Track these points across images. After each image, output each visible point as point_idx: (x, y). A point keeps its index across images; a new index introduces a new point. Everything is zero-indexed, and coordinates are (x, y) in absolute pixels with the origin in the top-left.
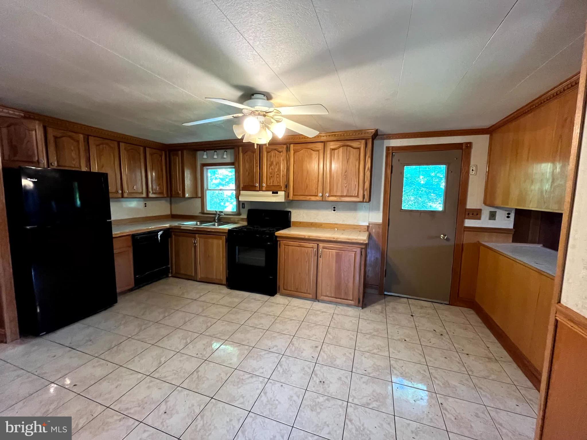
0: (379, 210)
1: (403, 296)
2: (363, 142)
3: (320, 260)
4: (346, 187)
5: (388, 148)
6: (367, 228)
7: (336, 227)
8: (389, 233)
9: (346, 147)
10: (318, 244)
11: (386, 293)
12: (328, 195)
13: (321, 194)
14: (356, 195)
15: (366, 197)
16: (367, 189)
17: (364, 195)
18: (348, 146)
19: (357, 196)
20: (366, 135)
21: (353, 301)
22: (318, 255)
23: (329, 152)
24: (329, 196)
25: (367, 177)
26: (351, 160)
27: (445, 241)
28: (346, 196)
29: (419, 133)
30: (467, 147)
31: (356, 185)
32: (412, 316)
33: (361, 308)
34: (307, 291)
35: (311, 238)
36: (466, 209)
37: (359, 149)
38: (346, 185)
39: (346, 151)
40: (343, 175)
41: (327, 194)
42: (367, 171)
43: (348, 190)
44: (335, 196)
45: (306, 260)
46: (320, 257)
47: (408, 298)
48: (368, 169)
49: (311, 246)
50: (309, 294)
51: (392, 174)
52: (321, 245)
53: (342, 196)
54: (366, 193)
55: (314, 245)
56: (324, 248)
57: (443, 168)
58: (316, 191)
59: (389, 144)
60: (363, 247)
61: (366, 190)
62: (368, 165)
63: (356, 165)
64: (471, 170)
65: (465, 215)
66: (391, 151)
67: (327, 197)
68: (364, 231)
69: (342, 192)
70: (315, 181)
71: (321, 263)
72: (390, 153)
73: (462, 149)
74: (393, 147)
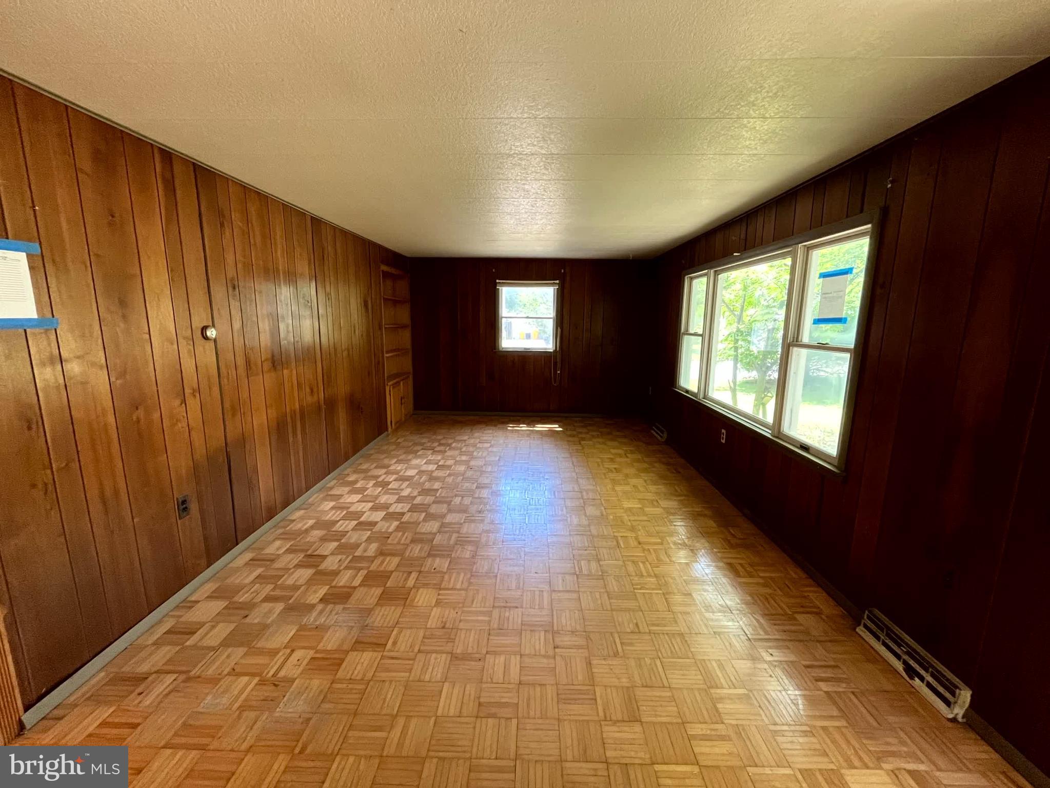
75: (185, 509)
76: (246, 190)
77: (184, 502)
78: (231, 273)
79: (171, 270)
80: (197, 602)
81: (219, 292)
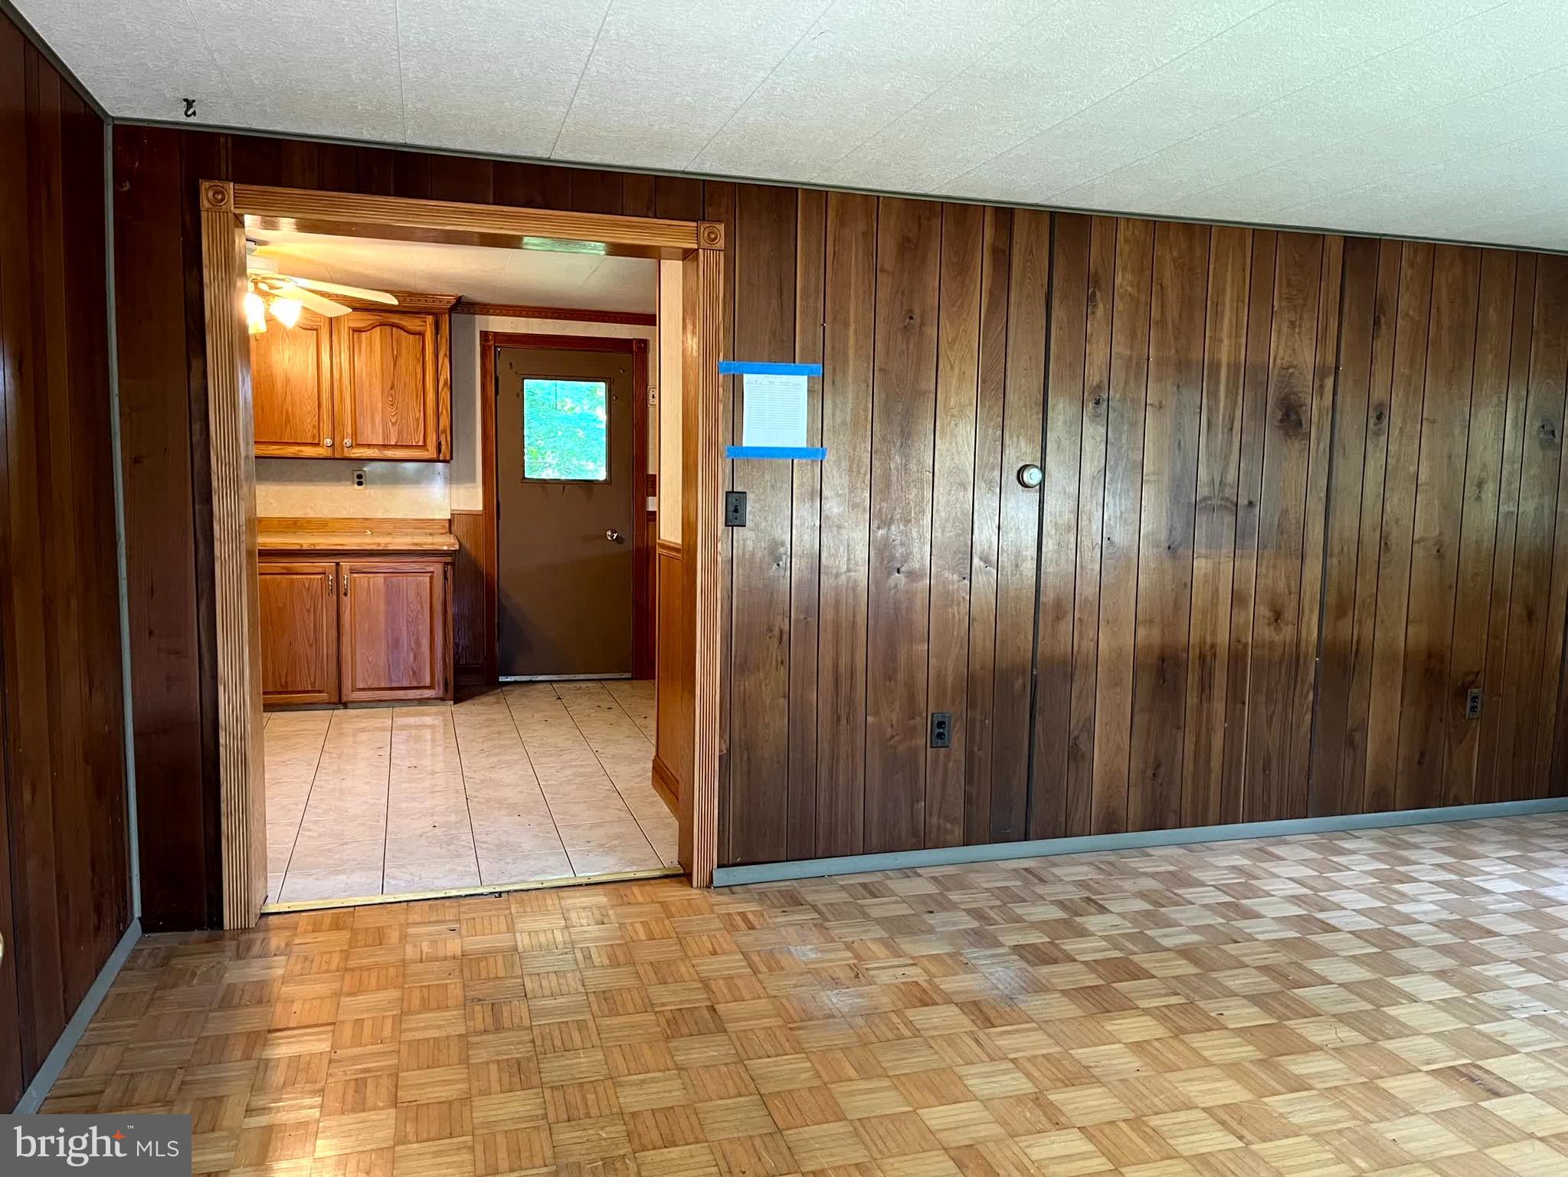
0: (473, 480)
1: (540, 678)
2: (430, 319)
3: (346, 601)
4: (393, 424)
5: (485, 335)
6: (447, 525)
7: (368, 528)
8: (500, 533)
9: (388, 329)
10: (338, 564)
11: (502, 679)
12: (349, 444)
13: (329, 442)
14: (421, 444)
15: (443, 448)
16: (444, 431)
17: (439, 445)
18: (393, 325)
19: (424, 446)
20: (437, 304)
21: (434, 688)
22: (338, 591)
23: (345, 335)
24: (351, 446)
25: (444, 402)
26: (402, 361)
27: (614, 543)
28: (396, 446)
29: (550, 309)
30: (639, 348)
31: (418, 420)
32: (559, 698)
33: (452, 702)
34: (313, 684)
35: (318, 548)
36: (647, 475)
37: (422, 334)
38: (394, 420)
39: (389, 337)
40: (386, 394)
41: (348, 441)
42: (443, 389)
43: (400, 433)
44: (369, 446)
45: (308, 606)
46: (346, 594)
47: (551, 682)
48: (445, 383)
49: (320, 570)
50: (319, 692)
51: (498, 397)
52: (346, 564)
53: (385, 446)
54: (443, 439)
55: (328, 564)
56: (352, 572)
57: (600, 388)
58: (315, 431)
59: (488, 327)
60: (449, 559)
61: (442, 432)
62: (445, 374)
63: (416, 373)
64: (651, 397)
65: (647, 489)
66: (492, 343)
67: (346, 449)
68: (443, 534)
69: (386, 436)
70: (311, 406)
71: (348, 609)
72: (490, 347)
73: (631, 352)
74: (495, 334)
75: (940, 736)
76: (1156, 228)
77: (941, 724)
78: (1094, 376)
79: (984, 381)
80: (920, 875)
81: (1061, 411)
